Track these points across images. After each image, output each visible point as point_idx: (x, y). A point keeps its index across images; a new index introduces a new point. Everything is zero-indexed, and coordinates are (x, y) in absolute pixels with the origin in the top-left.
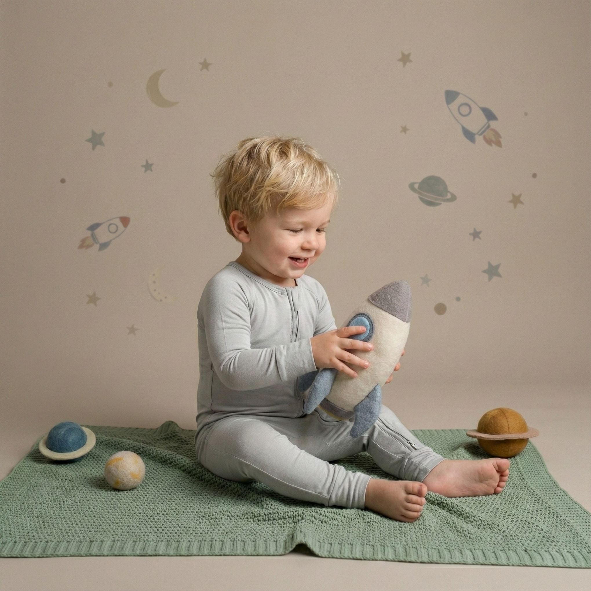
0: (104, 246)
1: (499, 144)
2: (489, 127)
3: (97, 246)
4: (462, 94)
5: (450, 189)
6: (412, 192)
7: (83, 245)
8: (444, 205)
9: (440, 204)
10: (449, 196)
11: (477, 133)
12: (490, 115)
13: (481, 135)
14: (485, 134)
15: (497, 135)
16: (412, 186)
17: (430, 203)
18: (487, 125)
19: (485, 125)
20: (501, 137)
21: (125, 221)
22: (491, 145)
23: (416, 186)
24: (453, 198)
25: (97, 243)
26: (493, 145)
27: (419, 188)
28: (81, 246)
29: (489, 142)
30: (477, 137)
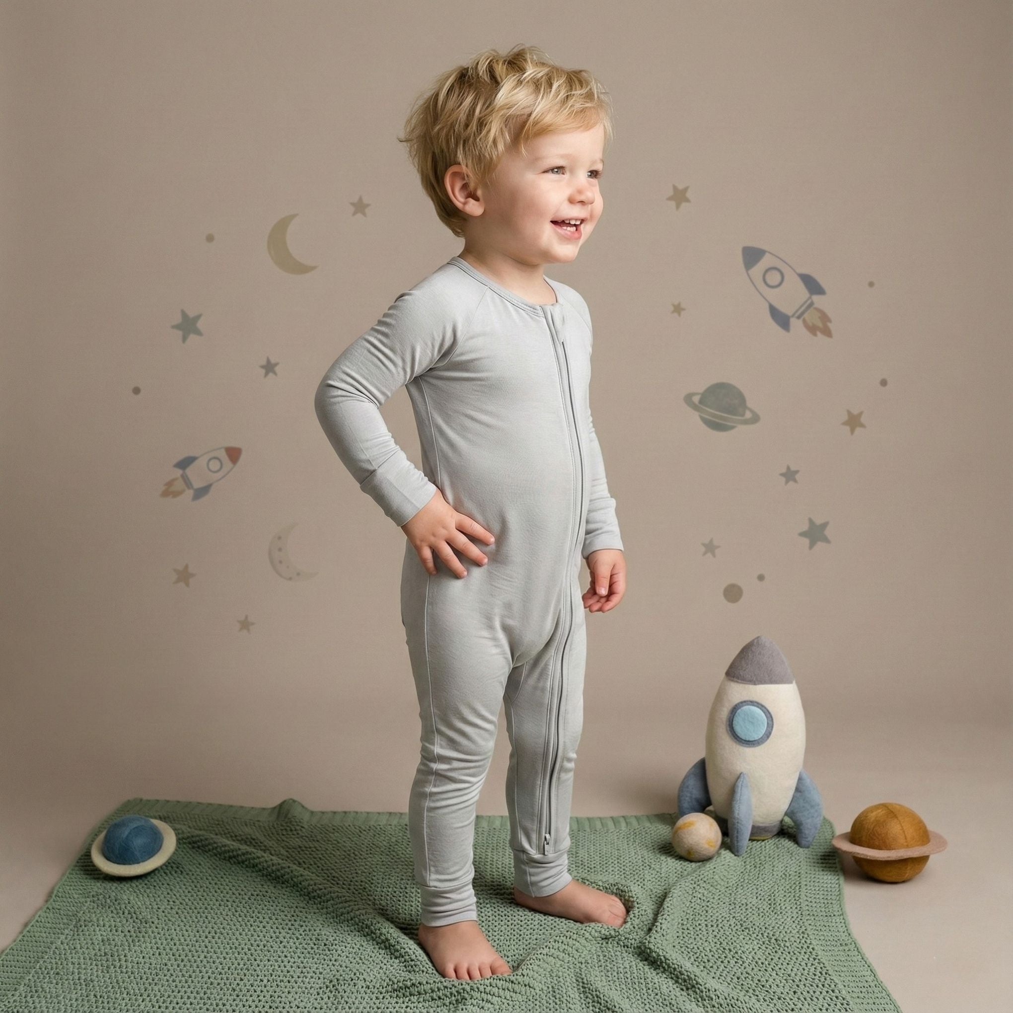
0: (201, 492)
1: (827, 333)
2: (812, 304)
3: (190, 493)
4: (770, 253)
5: (749, 404)
6: (689, 410)
7: (169, 492)
8: (741, 428)
9: (732, 428)
10: (748, 415)
11: (793, 316)
12: (813, 286)
13: (799, 317)
14: (806, 316)
15: (825, 318)
16: (688, 399)
17: (716, 426)
18: (809, 302)
19: (806, 302)
20: (830, 321)
21: (234, 454)
22: (815, 335)
23: (696, 399)
24: (755, 419)
25: (189, 488)
26: (819, 333)
27: (701, 402)
28: (165, 494)
29: (813, 329)
30: (793, 321)
